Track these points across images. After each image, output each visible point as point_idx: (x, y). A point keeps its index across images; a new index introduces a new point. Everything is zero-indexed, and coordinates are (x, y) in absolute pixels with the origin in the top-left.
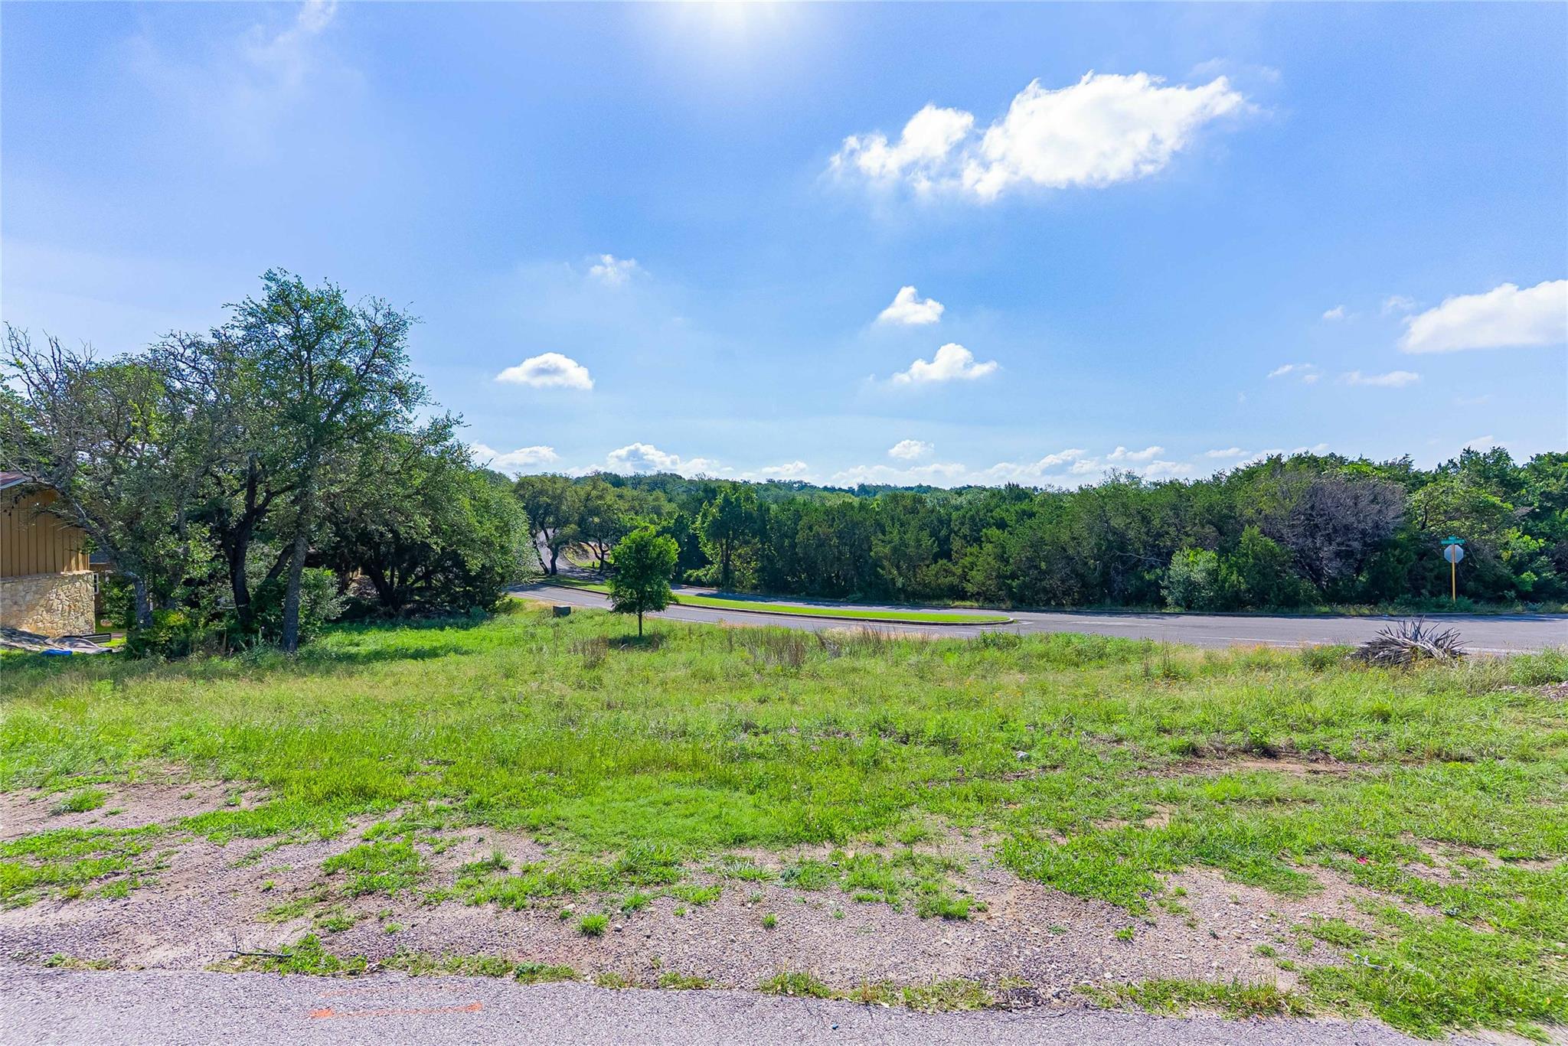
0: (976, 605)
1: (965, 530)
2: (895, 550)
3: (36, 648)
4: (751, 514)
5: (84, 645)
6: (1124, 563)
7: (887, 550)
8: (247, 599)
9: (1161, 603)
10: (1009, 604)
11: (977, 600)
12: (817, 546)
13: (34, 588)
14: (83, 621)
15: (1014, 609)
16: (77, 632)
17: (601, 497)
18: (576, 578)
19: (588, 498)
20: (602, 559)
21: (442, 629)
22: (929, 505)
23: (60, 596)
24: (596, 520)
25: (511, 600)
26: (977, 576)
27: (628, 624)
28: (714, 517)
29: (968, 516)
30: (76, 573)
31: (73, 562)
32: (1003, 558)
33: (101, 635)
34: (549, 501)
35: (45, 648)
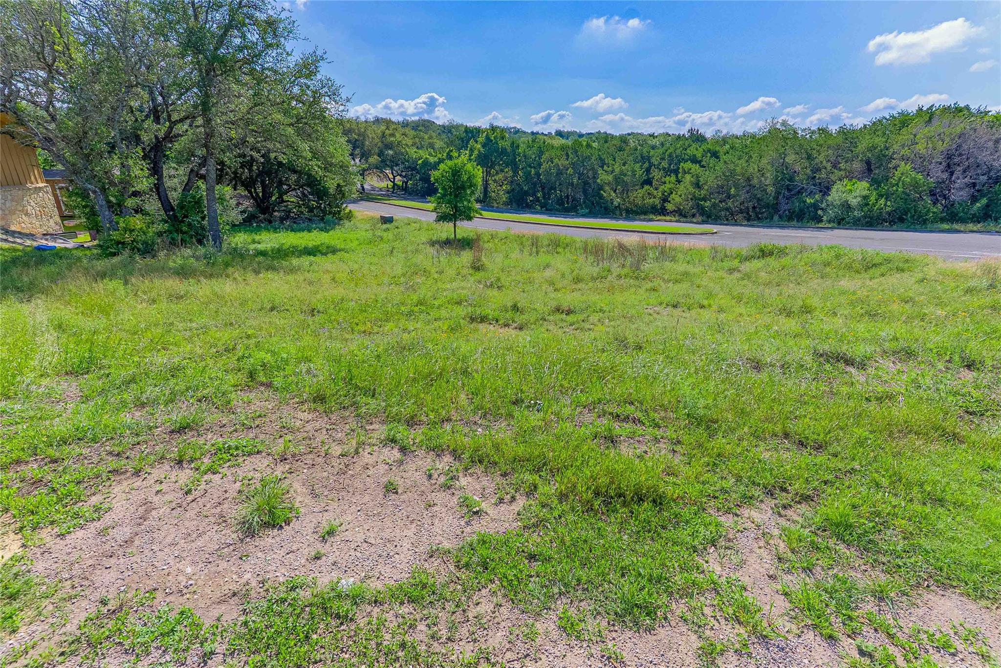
0: (673, 219)
1: (665, 164)
2: (616, 179)
3: (28, 242)
4: (506, 149)
5: (62, 241)
6: (789, 190)
7: (610, 178)
8: (172, 209)
9: (819, 220)
10: (700, 219)
11: (674, 216)
12: (557, 174)
13: (9, 197)
14: (53, 224)
15: (703, 222)
16: (51, 231)
17: (393, 135)
18: (379, 195)
19: (383, 135)
20: (393, 182)
21: (309, 231)
22: (632, 145)
23: (32, 204)
24: (391, 152)
25: (350, 211)
26: (675, 198)
27: (446, 230)
28: (479, 151)
29: (667, 153)
30: (38, 185)
31: (33, 178)
32: (697, 185)
33: (70, 233)
34: (356, 137)
35: (35, 244)
